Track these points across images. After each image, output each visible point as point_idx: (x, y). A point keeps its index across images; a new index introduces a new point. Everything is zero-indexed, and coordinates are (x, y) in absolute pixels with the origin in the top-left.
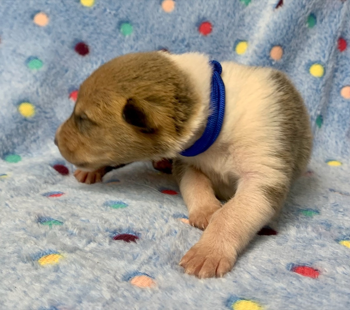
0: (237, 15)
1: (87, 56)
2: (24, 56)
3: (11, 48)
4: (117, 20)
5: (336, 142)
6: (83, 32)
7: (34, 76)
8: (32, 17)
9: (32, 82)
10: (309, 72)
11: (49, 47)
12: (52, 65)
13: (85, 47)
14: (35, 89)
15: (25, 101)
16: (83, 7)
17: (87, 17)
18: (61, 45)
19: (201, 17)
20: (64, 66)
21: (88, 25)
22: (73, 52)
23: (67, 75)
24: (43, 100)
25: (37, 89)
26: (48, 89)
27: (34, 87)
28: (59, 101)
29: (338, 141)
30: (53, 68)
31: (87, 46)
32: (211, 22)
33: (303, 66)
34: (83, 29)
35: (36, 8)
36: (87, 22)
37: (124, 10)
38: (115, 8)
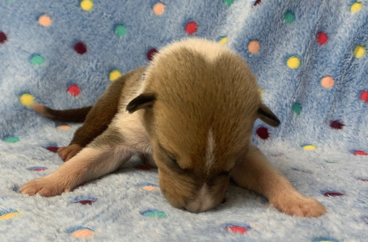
0: (220, 15)
1: (84, 55)
2: (28, 53)
3: (17, 46)
4: (113, 22)
5: (314, 128)
6: (82, 32)
7: (36, 71)
8: (37, 18)
9: (33, 76)
10: (286, 64)
11: (51, 46)
12: (52, 62)
13: (84, 46)
14: (36, 82)
15: (27, 92)
16: (82, 10)
17: (86, 20)
18: (62, 44)
19: (187, 18)
20: (63, 63)
21: (86, 27)
22: (72, 50)
23: (66, 71)
24: (42, 92)
25: (38, 83)
26: (47, 83)
27: (35, 80)
28: (57, 93)
29: (316, 127)
30: (53, 64)
31: (85, 46)
32: (196, 22)
33: (281, 59)
34: (82, 30)
35: (41, 11)
36: (86, 24)
37: (119, 14)
38: (111, 12)
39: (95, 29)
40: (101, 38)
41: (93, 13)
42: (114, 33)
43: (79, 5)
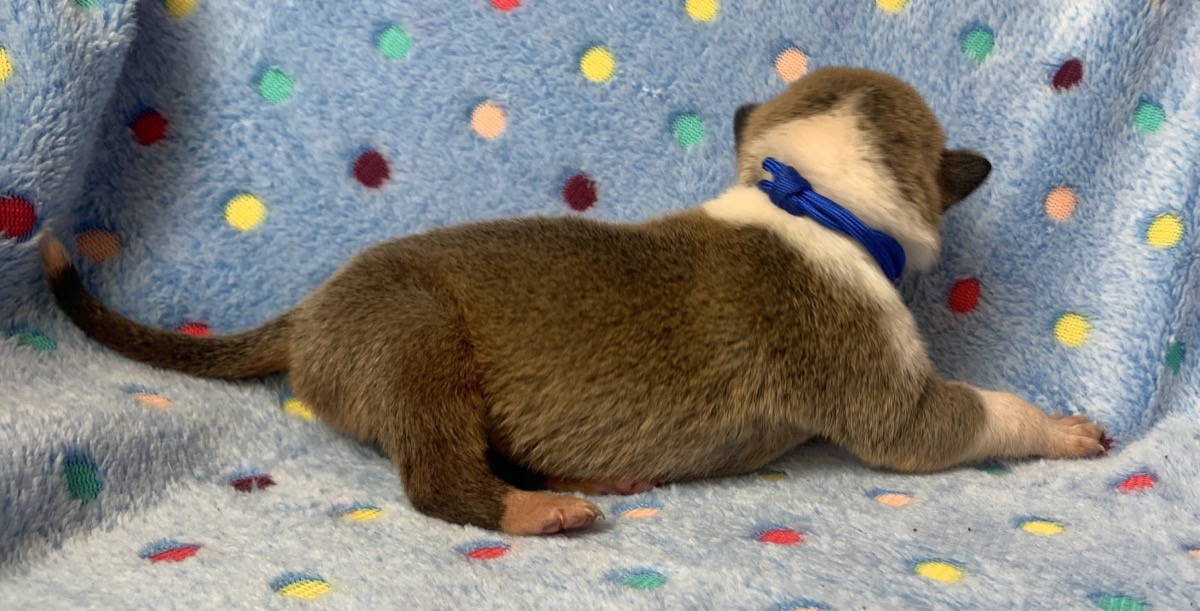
4: (666, 109)
6: (583, 148)
8: (468, 114)
16: (585, 82)
17: (596, 109)
21: (596, 130)
33: (1132, 228)
34: (583, 141)
36: (596, 122)
37: (682, 84)
38: (661, 81)
39: (620, 132)
40: (637, 157)
41: (613, 87)
42: (671, 138)
43: (576, 69)
